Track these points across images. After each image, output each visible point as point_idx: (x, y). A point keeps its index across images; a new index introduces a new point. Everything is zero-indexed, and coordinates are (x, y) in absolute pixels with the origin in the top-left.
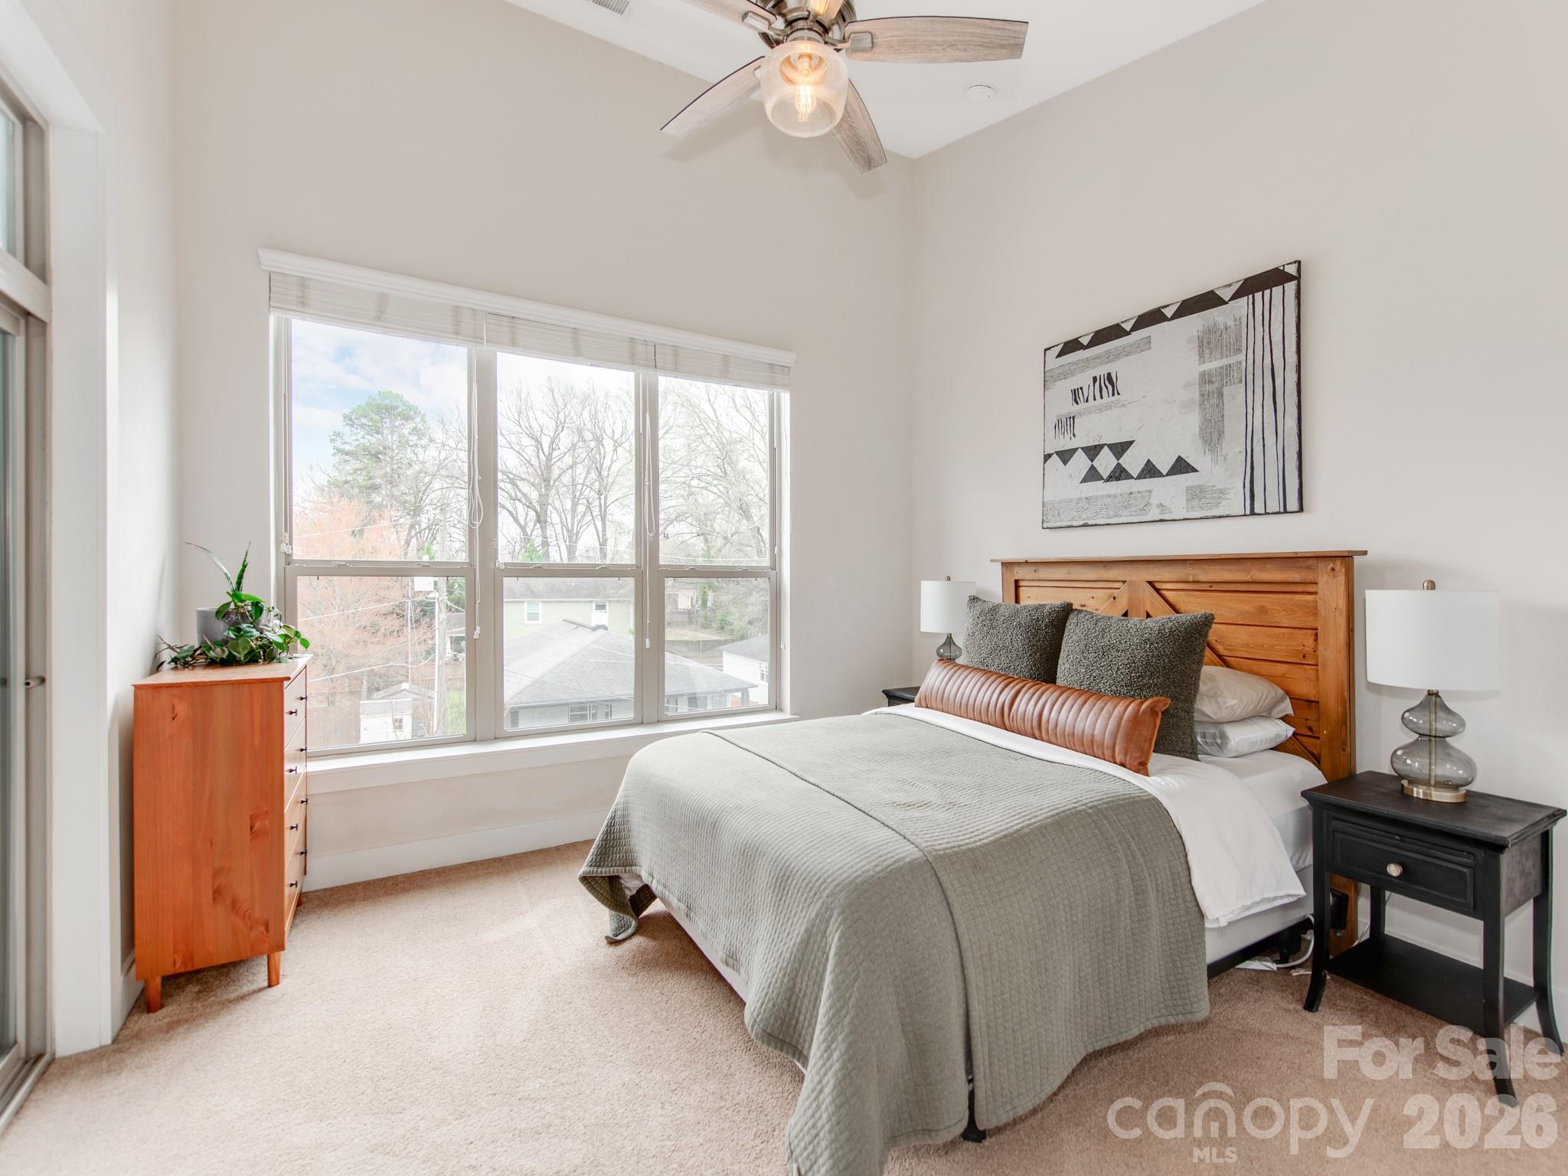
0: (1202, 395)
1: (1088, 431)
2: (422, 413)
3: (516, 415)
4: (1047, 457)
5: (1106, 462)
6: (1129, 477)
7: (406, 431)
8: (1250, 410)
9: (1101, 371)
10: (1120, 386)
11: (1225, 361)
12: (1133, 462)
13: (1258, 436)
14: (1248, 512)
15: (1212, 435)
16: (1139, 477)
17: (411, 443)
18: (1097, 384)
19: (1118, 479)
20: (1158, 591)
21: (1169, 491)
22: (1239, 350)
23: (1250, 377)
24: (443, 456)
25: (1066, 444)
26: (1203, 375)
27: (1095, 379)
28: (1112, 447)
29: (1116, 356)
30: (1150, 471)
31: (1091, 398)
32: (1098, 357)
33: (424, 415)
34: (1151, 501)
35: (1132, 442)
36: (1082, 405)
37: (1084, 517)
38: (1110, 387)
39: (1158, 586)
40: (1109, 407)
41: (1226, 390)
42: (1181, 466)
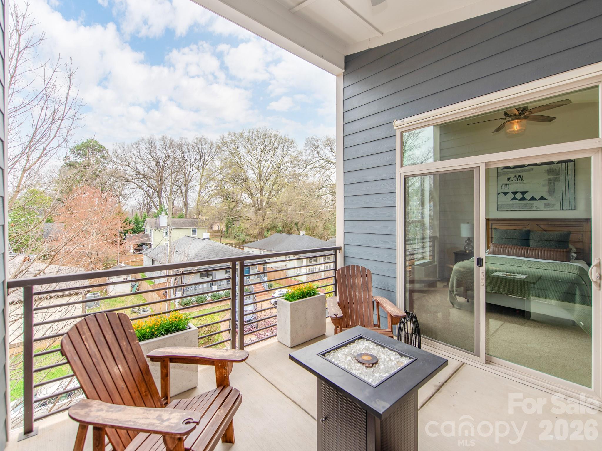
0: (548, 183)
1: (513, 188)
2: (107, 149)
3: (149, 151)
4: (499, 194)
5: (519, 196)
6: (526, 200)
7: (99, 157)
8: (562, 188)
9: (518, 174)
10: (523, 178)
11: (555, 176)
12: (527, 196)
13: (564, 193)
14: (561, 209)
15: (551, 192)
16: (530, 200)
17: (102, 162)
18: (516, 177)
19: (523, 200)
20: (539, 226)
21: (540, 204)
22: (559, 175)
23: (562, 181)
24: (114, 167)
25: (506, 190)
26: (549, 179)
27: (515, 176)
28: (521, 192)
29: (523, 171)
30: (533, 199)
31: (514, 180)
32: (515, 171)
33: (108, 150)
34: (534, 205)
35: (527, 192)
36: (511, 182)
37: (512, 208)
38: (520, 179)
39: (539, 225)
40: (520, 183)
41: (555, 183)
42: (542, 198)
